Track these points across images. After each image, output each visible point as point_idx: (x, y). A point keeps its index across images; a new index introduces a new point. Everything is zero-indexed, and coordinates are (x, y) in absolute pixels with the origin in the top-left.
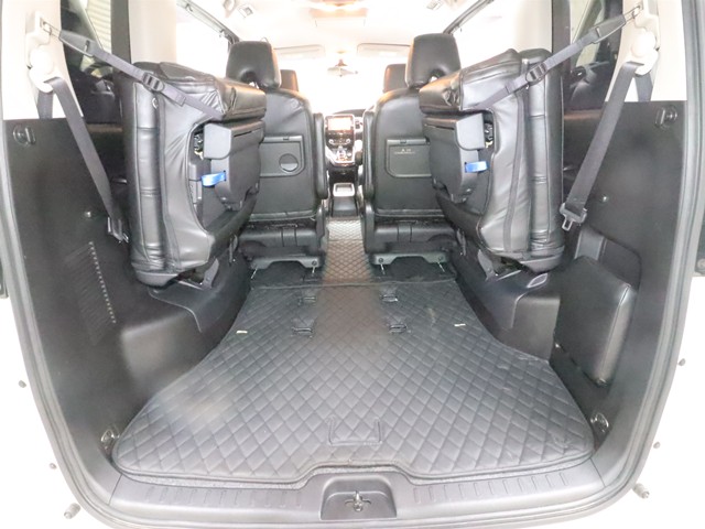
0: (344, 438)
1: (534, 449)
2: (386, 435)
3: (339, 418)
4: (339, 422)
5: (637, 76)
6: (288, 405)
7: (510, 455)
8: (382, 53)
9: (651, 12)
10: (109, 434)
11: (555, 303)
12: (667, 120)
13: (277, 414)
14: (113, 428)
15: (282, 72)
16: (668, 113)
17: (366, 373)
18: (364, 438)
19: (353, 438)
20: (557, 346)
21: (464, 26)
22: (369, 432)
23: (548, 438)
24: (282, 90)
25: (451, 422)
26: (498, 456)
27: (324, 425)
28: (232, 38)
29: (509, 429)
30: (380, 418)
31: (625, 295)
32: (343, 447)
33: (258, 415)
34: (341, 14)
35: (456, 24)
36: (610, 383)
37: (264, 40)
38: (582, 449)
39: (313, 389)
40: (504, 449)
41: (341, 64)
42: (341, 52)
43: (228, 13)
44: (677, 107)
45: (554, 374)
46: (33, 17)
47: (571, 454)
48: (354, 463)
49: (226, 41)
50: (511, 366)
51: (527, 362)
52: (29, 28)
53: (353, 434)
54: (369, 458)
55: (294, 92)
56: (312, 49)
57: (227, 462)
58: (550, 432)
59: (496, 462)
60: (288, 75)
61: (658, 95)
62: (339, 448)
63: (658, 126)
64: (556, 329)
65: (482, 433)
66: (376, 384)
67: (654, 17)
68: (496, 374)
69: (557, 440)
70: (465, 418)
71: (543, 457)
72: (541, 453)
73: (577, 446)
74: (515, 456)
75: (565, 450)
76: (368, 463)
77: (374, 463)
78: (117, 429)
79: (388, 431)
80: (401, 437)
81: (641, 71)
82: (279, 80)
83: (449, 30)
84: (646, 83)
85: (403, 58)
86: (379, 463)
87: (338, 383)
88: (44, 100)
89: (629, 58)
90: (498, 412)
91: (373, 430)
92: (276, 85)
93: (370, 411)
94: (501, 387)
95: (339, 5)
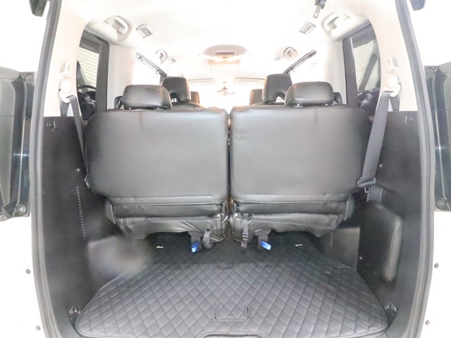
0: (225, 317)
1: (349, 326)
2: (252, 315)
3: (222, 303)
4: (222, 306)
5: (391, 98)
6: (189, 294)
7: (333, 329)
8: (249, 83)
9: (394, 65)
10: (74, 310)
11: (357, 231)
12: (408, 121)
13: (181, 300)
14: (77, 306)
15: (192, 93)
16: (409, 118)
17: (239, 275)
18: (238, 317)
19: (230, 317)
20: (361, 258)
21: (295, 69)
22: (241, 313)
23: (357, 319)
24: (192, 103)
25: (294, 307)
26: (325, 330)
27: (212, 307)
28: (163, 75)
29: (332, 313)
30: (249, 304)
31: (397, 224)
32: (225, 322)
33: (169, 300)
34: (225, 63)
35: (291, 68)
36: (394, 280)
37: (181, 76)
38: (380, 326)
39: (204, 284)
40: (329, 325)
41: (225, 89)
42: (225, 82)
43: (162, 62)
44: (412, 114)
45: (360, 277)
46: (64, 65)
47: (373, 330)
48: (232, 333)
49: (159, 76)
50: (333, 272)
51: (342, 269)
52: (62, 70)
53: (231, 314)
54: (241, 330)
55: (198, 104)
56: (208, 80)
57: (149, 330)
58: (359, 315)
59: (324, 334)
60: (194, 94)
61: (402, 108)
62: (221, 323)
63: (404, 124)
64: (359, 248)
65: (314, 315)
66: (245, 282)
67: (396, 68)
68: (323, 277)
69: (364, 320)
70: (303, 305)
71: (355, 331)
72: (353, 328)
73: (377, 324)
74: (336, 330)
75: (369, 327)
76: (241, 334)
77: (244, 334)
78: (79, 306)
79: (253, 313)
80: (262, 317)
81: (393, 95)
82: (190, 97)
83: (287, 72)
84: (396, 101)
85: (261, 86)
86: (248, 334)
87: (221, 281)
88: (64, 106)
89: (386, 89)
90: (325, 301)
91: (244, 312)
92: (188, 100)
93: (242, 299)
94: (327, 286)
95: (224, 58)
